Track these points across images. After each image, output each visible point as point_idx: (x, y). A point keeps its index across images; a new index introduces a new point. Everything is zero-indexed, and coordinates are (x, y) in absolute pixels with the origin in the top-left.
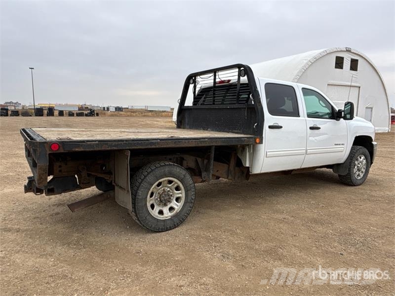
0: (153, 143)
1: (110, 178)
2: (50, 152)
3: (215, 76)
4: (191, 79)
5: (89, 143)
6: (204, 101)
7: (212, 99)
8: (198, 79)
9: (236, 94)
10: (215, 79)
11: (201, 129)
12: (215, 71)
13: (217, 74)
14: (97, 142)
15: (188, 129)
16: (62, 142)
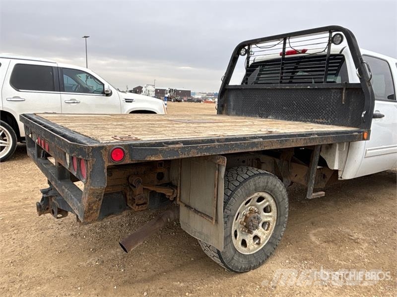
0: (254, 143)
1: (173, 193)
2: (110, 164)
3: (285, 44)
4: (243, 48)
5: (171, 146)
6: (258, 79)
7: (279, 75)
8: (254, 48)
9: (325, 69)
10: (284, 48)
11: (257, 117)
12: (285, 37)
13: (287, 41)
14: (182, 145)
15: (233, 115)
16: (130, 145)
